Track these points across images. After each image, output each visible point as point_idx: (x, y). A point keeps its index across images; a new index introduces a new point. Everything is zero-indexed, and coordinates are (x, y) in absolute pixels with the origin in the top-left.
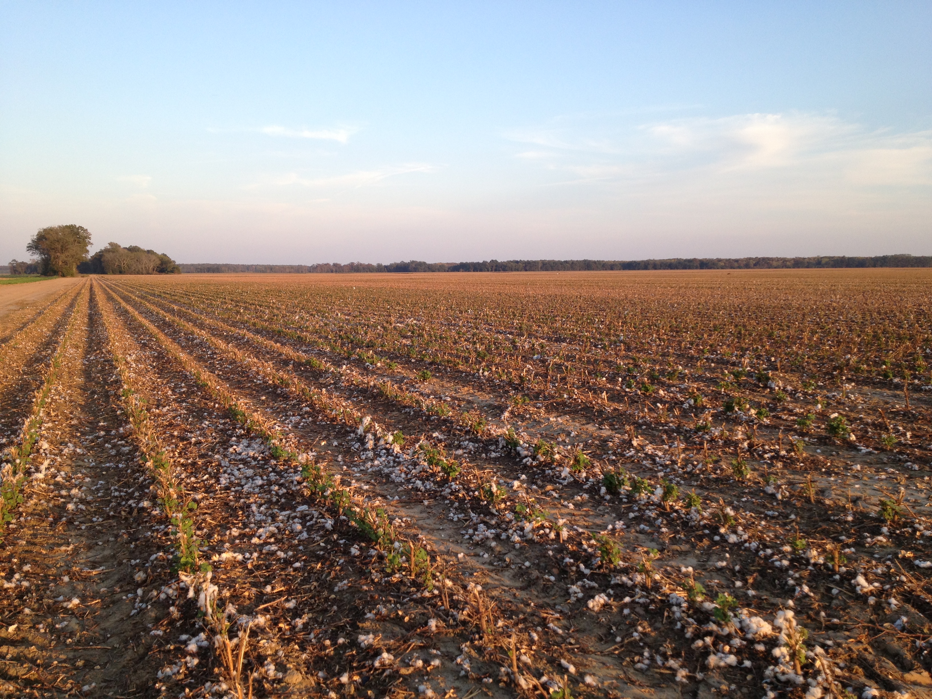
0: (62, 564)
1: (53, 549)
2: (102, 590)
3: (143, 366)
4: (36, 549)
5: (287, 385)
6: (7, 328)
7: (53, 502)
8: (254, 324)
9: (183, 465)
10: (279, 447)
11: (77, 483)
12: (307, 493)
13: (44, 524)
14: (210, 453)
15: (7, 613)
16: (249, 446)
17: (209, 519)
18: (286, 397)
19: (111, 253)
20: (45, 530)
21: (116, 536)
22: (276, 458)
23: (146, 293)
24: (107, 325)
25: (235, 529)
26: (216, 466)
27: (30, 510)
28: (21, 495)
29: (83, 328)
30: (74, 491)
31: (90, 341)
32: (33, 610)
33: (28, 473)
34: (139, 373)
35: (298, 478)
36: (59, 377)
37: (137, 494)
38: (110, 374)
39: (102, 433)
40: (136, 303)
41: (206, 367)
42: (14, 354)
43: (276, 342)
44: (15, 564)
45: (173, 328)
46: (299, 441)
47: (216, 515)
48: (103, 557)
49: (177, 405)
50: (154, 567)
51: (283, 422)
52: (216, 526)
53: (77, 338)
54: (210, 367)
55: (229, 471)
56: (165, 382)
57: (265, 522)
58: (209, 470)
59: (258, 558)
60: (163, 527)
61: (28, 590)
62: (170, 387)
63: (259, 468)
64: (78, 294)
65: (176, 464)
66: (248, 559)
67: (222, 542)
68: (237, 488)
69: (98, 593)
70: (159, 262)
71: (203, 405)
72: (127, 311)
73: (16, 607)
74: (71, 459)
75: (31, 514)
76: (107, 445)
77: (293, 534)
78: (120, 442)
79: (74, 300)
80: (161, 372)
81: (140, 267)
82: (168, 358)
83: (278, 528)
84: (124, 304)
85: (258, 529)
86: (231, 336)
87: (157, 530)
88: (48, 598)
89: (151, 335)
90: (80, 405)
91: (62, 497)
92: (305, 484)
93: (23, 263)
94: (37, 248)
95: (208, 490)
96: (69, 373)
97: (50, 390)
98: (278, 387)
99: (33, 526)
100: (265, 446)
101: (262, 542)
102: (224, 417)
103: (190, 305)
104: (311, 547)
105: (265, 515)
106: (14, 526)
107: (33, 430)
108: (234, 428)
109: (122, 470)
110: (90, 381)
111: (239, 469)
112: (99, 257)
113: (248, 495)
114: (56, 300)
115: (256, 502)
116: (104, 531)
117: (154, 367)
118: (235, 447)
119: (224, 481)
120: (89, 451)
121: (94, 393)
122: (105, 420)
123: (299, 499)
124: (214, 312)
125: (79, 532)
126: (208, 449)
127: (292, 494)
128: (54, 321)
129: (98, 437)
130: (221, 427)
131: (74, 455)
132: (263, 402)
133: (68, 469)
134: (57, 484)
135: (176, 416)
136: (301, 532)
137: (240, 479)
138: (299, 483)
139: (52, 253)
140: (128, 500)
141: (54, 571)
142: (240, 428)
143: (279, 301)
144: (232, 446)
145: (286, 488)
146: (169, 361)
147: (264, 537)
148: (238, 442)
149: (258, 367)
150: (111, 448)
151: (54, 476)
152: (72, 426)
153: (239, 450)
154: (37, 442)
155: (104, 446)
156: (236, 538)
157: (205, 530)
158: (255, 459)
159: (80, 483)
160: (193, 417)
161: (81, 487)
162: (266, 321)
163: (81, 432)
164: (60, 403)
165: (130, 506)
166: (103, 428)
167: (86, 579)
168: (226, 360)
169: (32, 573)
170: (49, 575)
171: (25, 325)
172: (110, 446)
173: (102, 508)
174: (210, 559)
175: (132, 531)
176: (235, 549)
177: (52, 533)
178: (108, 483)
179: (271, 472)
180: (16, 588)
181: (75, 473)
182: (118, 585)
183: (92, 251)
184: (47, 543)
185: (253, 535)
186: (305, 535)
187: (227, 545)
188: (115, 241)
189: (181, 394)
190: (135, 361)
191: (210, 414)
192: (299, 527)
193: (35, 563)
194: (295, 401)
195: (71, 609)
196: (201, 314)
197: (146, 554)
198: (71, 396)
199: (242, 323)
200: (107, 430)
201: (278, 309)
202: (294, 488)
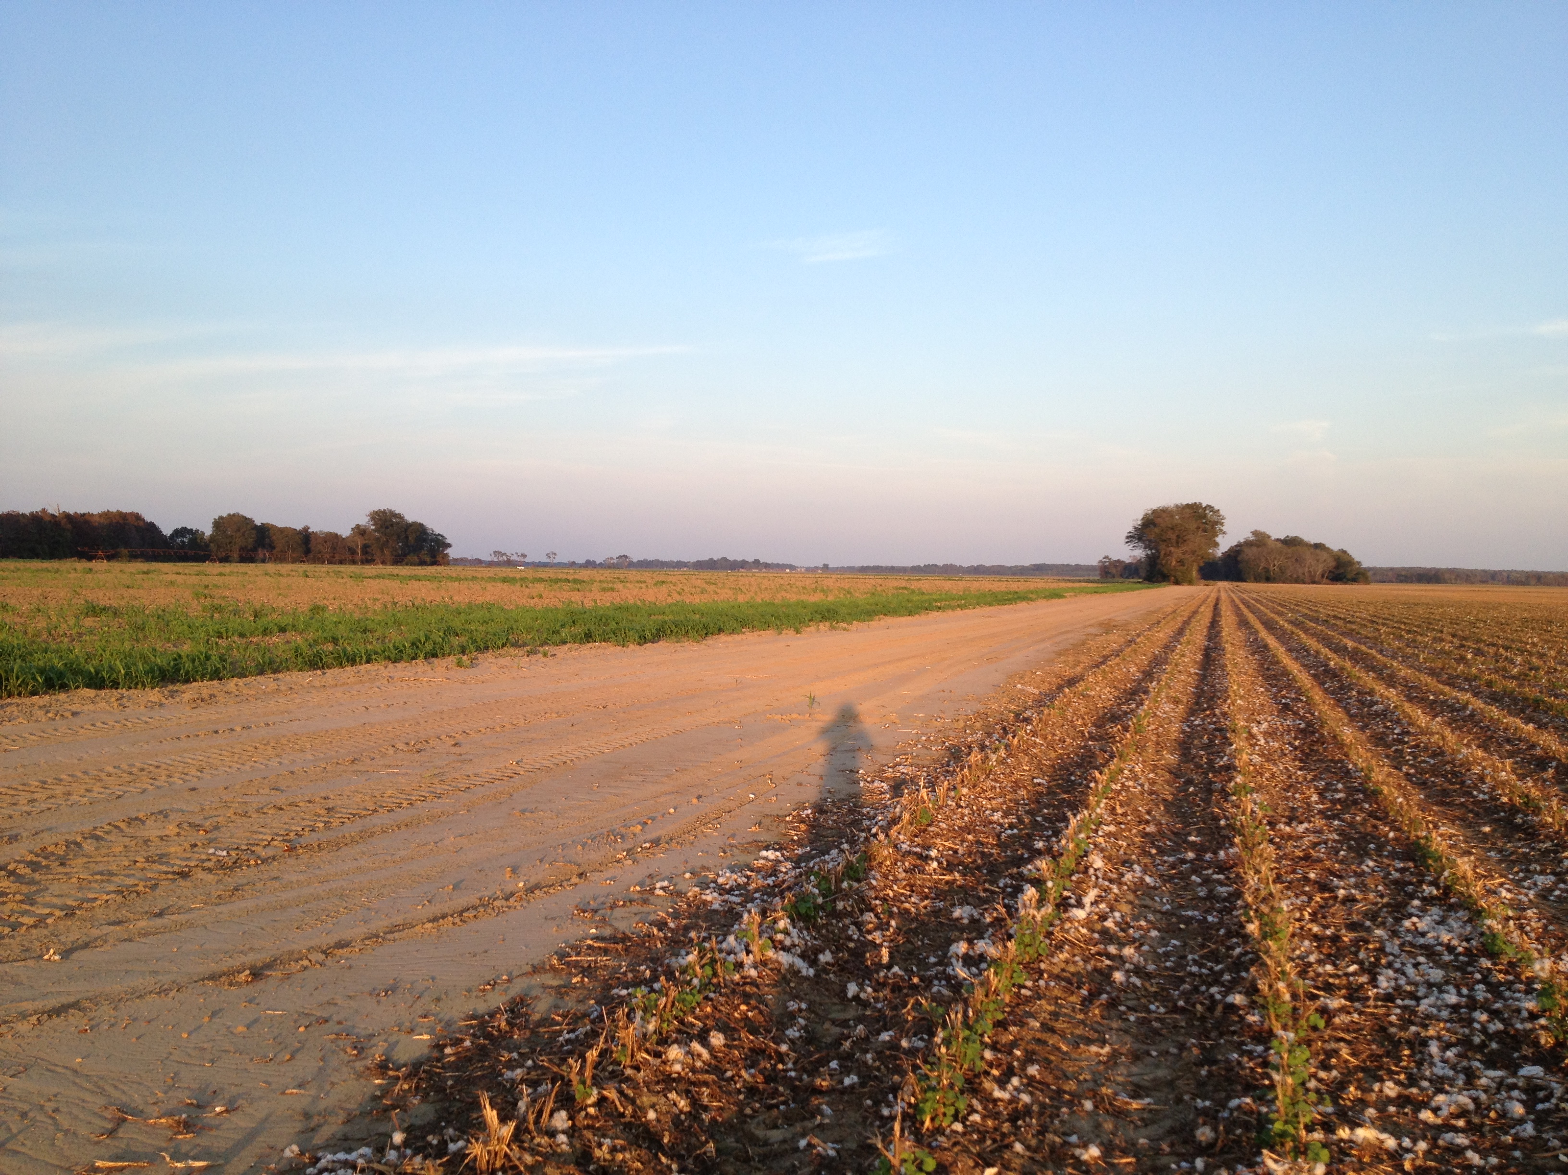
0: (1088, 1077)
1: (1078, 1047)
2: (1142, 1141)
3: (1276, 745)
4: (1052, 1040)
5: (1537, 811)
6: (1080, 662)
7: (1093, 962)
8: (1489, 684)
9: (1316, 937)
10: (1501, 936)
11: (1137, 935)
12: (1546, 1040)
13: (1073, 999)
14: (1368, 923)
15: (989, 1142)
16: (1442, 922)
17: (1345, 1052)
18: (1531, 833)
19: (1254, 549)
20: (1074, 1009)
21: (1182, 1047)
22: (1493, 956)
23: (1305, 616)
24: (1229, 667)
25: (1390, 1084)
26: (1375, 950)
27: (1056, 970)
28: (1048, 941)
29: (1192, 671)
30: (1128, 951)
31: (1199, 694)
32: (1028, 1147)
33: (1063, 905)
34: (1268, 757)
35: (1530, 1004)
36: (1140, 748)
37: (1227, 977)
38: (1219, 753)
39: (1191, 855)
40: (1284, 632)
41: (1387, 757)
42: (1080, 705)
43: (1528, 720)
44: (1018, 1059)
45: (1340, 681)
46: (1545, 927)
47: (1361, 1047)
48: (1154, 1080)
49: (1323, 822)
50: (1232, 1124)
51: (1518, 883)
52: (1358, 1068)
53: (1179, 686)
54: (1395, 758)
55: (1397, 965)
56: (1309, 777)
57: (1452, 1081)
58: (1362, 955)
59: (1428, 1153)
60: (1260, 1048)
61: (1027, 1111)
62: (1316, 788)
63: (1457, 969)
64: (1195, 613)
65: (1302, 934)
66: (1408, 1150)
67: (1363, 1103)
68: (1408, 1002)
69: (1134, 1145)
70: (1333, 564)
71: (1369, 829)
72: (1266, 646)
73: (1004, 1135)
74: (1135, 892)
75: (1057, 977)
76: (1194, 878)
77: (1506, 1122)
78: (1215, 876)
79: (1187, 623)
80: (1306, 758)
81: (1300, 571)
82: (1322, 735)
83: (1475, 1100)
84: (1263, 634)
85: (1435, 1094)
86: (1444, 702)
87: (1250, 1053)
88: (1055, 1133)
89: (1299, 691)
90: (1165, 800)
91: (1109, 956)
92: (1543, 1021)
93: (1118, 561)
94: (1140, 539)
95: (1354, 994)
96: (1158, 743)
97: (1121, 771)
98: (1518, 811)
99: (1057, 998)
100: (1474, 927)
101: (1439, 1121)
102: (1407, 856)
103: (1376, 642)
104: (1540, 1158)
105: (1453, 1067)
106: (1028, 993)
107: (1082, 836)
108: (1421, 882)
109: (1211, 926)
110: (1187, 762)
111: (1416, 965)
112: (1234, 554)
113: (1426, 1020)
114: (1159, 622)
115: (1439, 1038)
116: (1164, 1032)
117: (1296, 748)
118: (1415, 919)
119: (1384, 983)
120: (1165, 882)
121: (1189, 782)
122: (1199, 833)
123: (1528, 1051)
124: (1418, 656)
125: (1123, 1025)
126: (1366, 915)
127: (1513, 1037)
128: (1149, 655)
129: (1183, 861)
130: (1397, 875)
131: (1139, 887)
132: (1485, 837)
133: (1126, 908)
134: (1104, 932)
135: (1319, 844)
136: (1521, 1121)
137: (1416, 984)
138: (1533, 1016)
139: (1162, 546)
140: (1210, 985)
141: (1071, 1086)
142: (1431, 884)
143: (1546, 641)
144: (1410, 916)
145: (1502, 1021)
146: (1322, 741)
147: (1444, 1112)
148: (1423, 910)
149: (1484, 768)
150: (1200, 885)
151: (1103, 918)
152: (1145, 835)
153: (1422, 926)
154: (1086, 854)
155: (1189, 877)
156: (1390, 1101)
157: (1334, 1073)
158: (1450, 949)
159: (1142, 937)
160: (1350, 848)
161: (1142, 945)
162: (1513, 677)
163: (1158, 848)
164: (1133, 794)
165: (1212, 996)
166: (1193, 846)
167: (1119, 1114)
168: (1426, 748)
169: (1039, 1082)
170: (1065, 1092)
171: (1106, 658)
172: (1199, 880)
173: (1167, 990)
174: (1333, 1132)
175: (1208, 1043)
176: (1385, 1124)
177: (1081, 1016)
178: (1185, 945)
179: (1478, 982)
180: (1010, 1102)
181: (1136, 918)
182: (1168, 1140)
183: (1225, 544)
184: (1072, 1034)
185: (1425, 1105)
186: (1529, 1129)
187: (1371, 1112)
188: (1262, 529)
189: (1334, 802)
190: (1266, 734)
191: (1380, 848)
192: (1518, 1110)
193: (1046, 1064)
194: (1548, 844)
195: (1085, 1163)
196: (1394, 657)
197: (1223, 1095)
198: (1153, 783)
199: (1466, 679)
200: (1200, 849)
201: (1541, 656)
202: (1519, 1026)
